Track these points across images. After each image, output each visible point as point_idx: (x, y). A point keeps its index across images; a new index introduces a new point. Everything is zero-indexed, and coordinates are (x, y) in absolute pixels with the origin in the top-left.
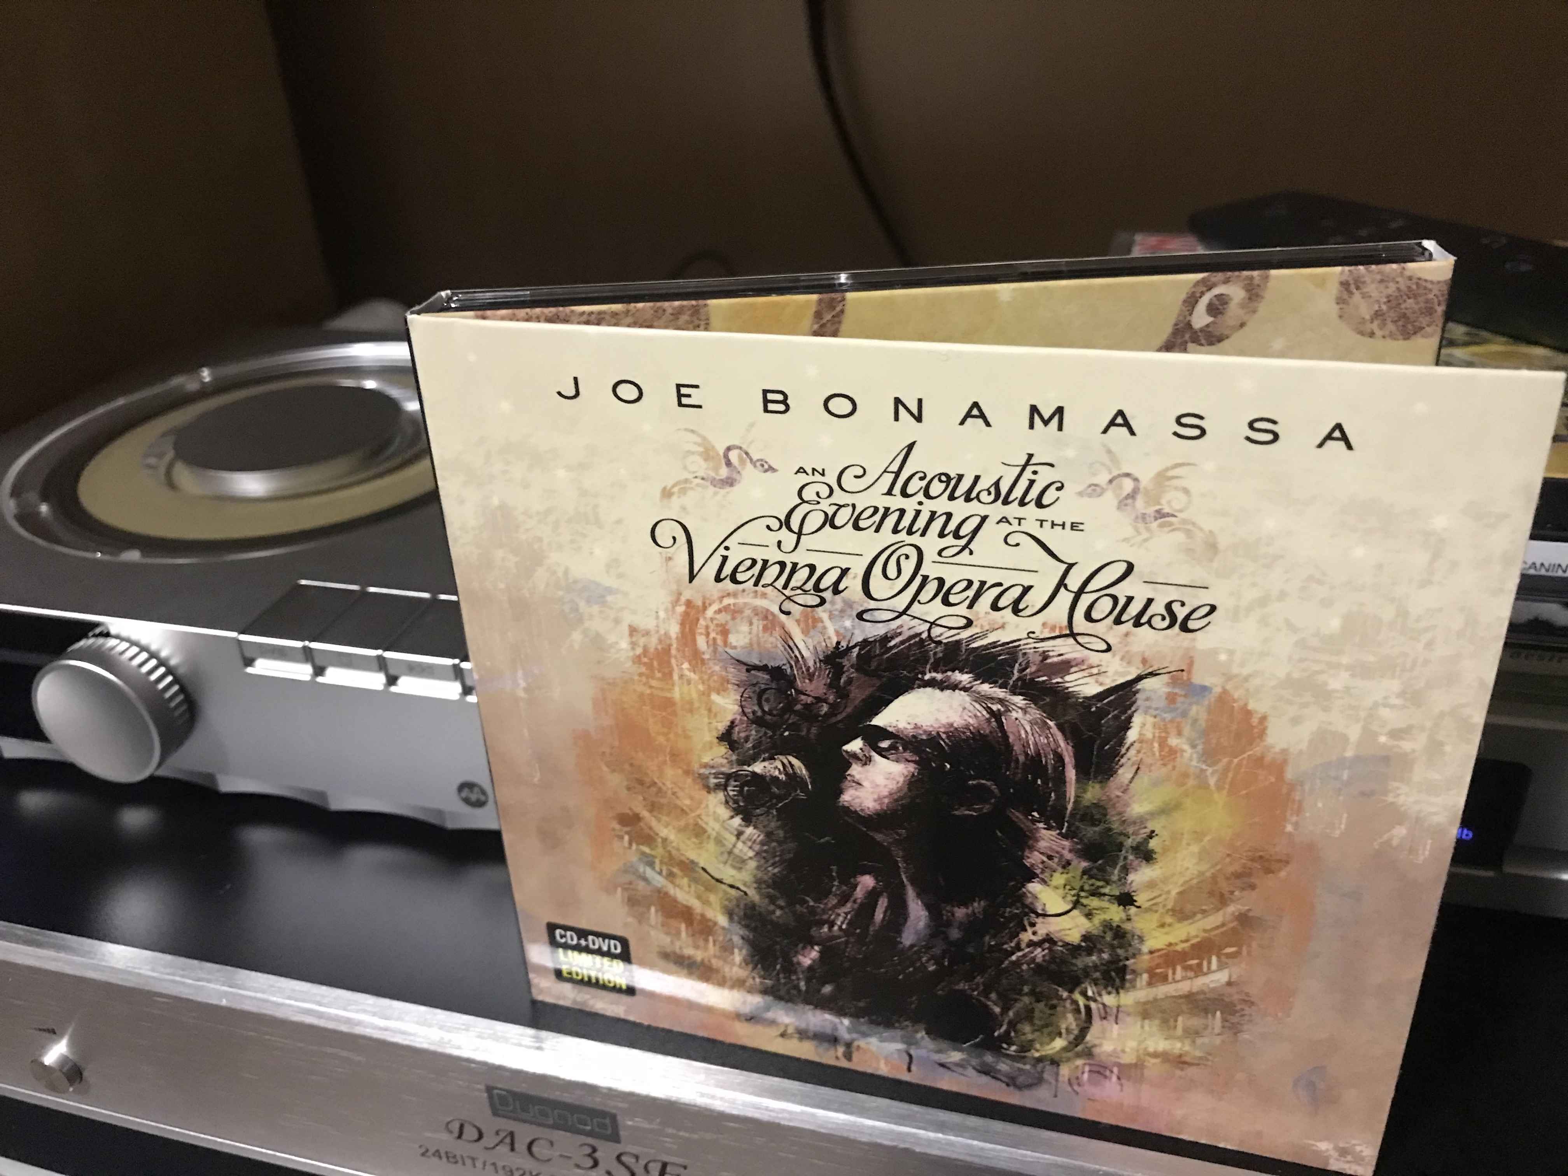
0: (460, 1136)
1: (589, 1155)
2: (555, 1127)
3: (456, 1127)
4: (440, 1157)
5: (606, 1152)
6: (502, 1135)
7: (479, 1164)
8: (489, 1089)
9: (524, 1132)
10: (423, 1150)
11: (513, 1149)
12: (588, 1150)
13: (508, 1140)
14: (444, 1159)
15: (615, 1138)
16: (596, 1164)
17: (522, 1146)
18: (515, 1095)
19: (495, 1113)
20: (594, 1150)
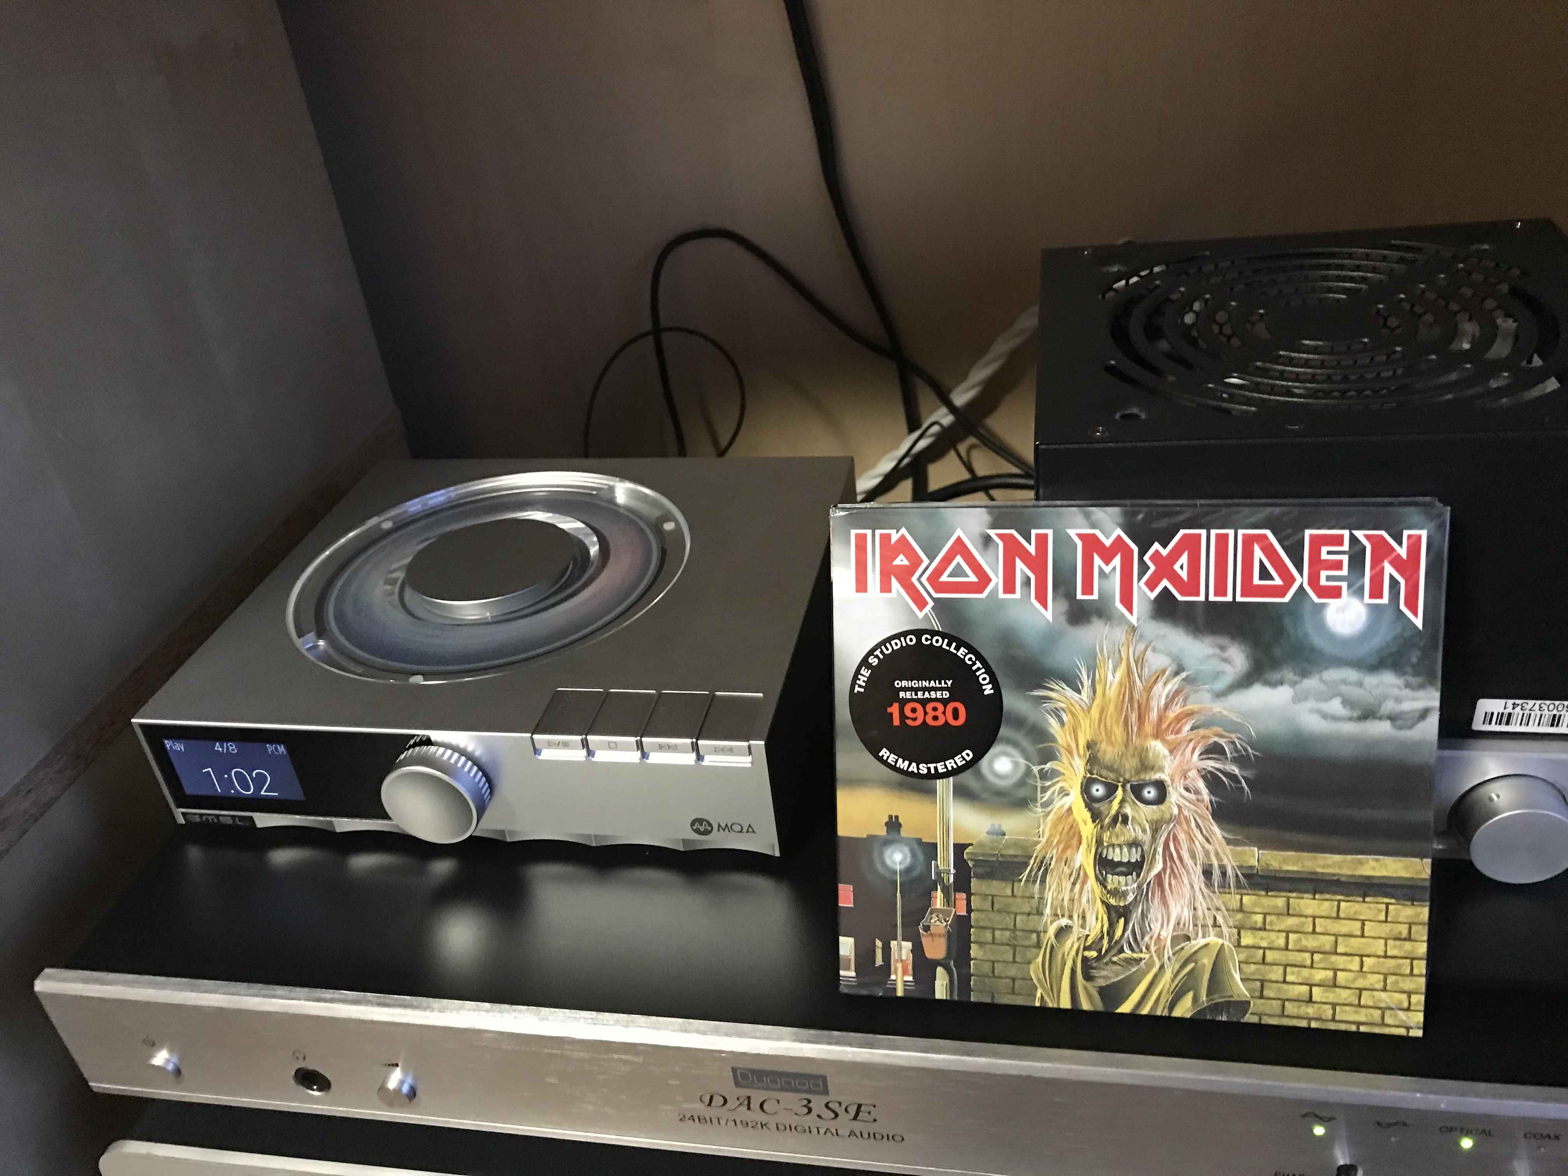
0: (709, 1105)
1: (805, 1106)
2: (782, 1089)
3: (707, 1099)
4: (694, 1120)
5: (818, 1103)
6: (741, 1100)
7: (723, 1122)
8: (734, 1070)
9: (757, 1097)
10: (682, 1117)
11: (749, 1108)
12: (805, 1102)
13: (746, 1103)
14: (697, 1120)
15: (826, 1092)
16: (810, 1110)
17: (755, 1105)
18: (753, 1072)
19: (737, 1084)
20: (809, 1101)
